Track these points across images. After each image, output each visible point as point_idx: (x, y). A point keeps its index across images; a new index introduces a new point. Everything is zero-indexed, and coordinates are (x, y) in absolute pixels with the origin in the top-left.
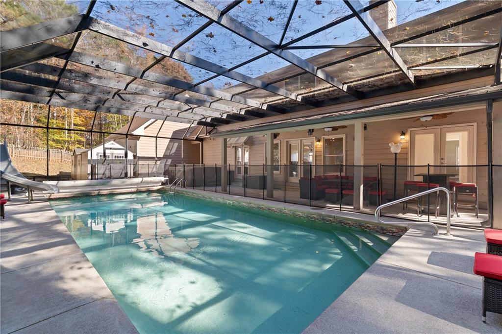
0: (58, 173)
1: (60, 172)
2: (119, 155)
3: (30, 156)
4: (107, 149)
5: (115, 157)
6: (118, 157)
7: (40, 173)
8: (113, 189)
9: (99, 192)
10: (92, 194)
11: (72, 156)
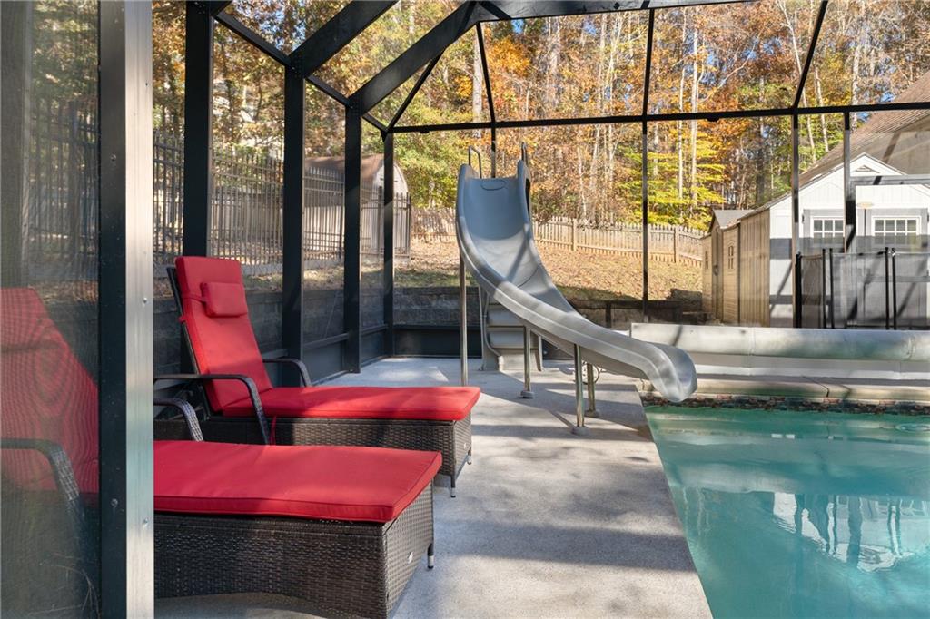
0: (667, 294)
1: (673, 291)
2: (896, 218)
3: (605, 247)
4: (862, 181)
5: (879, 224)
6: (890, 223)
7: (625, 292)
9: (849, 393)
10: (820, 400)
11: (704, 238)
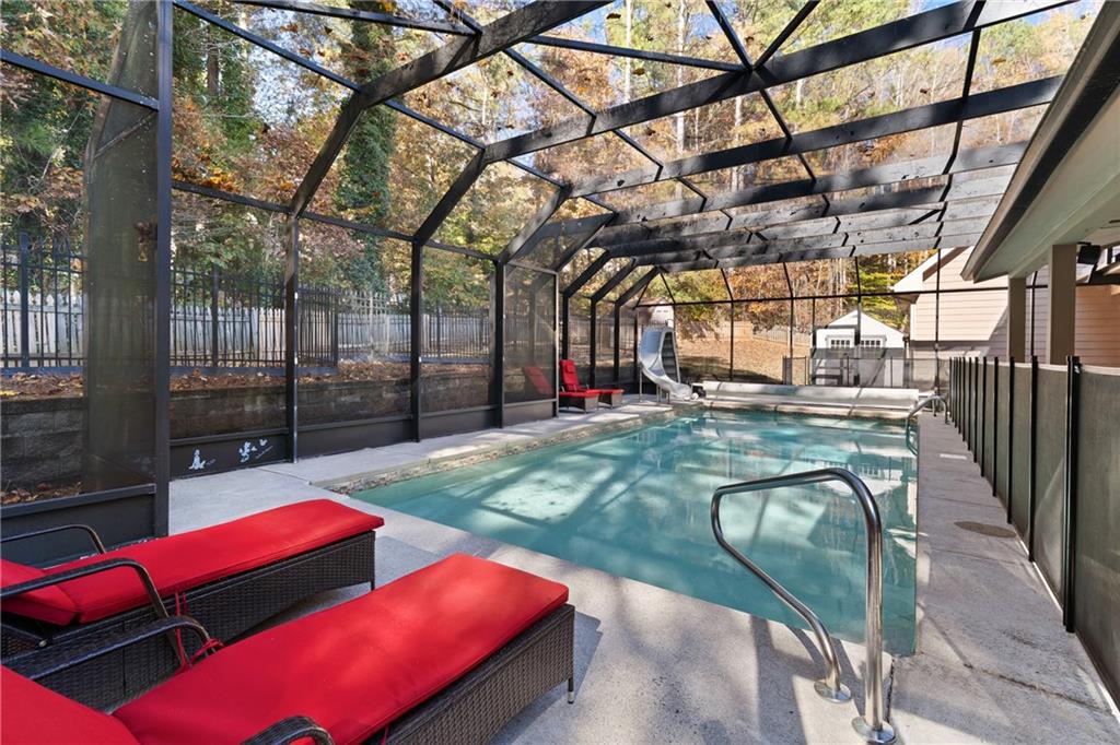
8: (805, 405)
